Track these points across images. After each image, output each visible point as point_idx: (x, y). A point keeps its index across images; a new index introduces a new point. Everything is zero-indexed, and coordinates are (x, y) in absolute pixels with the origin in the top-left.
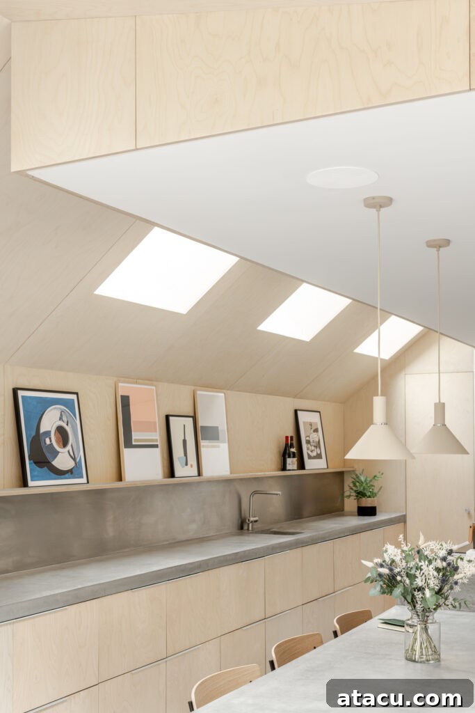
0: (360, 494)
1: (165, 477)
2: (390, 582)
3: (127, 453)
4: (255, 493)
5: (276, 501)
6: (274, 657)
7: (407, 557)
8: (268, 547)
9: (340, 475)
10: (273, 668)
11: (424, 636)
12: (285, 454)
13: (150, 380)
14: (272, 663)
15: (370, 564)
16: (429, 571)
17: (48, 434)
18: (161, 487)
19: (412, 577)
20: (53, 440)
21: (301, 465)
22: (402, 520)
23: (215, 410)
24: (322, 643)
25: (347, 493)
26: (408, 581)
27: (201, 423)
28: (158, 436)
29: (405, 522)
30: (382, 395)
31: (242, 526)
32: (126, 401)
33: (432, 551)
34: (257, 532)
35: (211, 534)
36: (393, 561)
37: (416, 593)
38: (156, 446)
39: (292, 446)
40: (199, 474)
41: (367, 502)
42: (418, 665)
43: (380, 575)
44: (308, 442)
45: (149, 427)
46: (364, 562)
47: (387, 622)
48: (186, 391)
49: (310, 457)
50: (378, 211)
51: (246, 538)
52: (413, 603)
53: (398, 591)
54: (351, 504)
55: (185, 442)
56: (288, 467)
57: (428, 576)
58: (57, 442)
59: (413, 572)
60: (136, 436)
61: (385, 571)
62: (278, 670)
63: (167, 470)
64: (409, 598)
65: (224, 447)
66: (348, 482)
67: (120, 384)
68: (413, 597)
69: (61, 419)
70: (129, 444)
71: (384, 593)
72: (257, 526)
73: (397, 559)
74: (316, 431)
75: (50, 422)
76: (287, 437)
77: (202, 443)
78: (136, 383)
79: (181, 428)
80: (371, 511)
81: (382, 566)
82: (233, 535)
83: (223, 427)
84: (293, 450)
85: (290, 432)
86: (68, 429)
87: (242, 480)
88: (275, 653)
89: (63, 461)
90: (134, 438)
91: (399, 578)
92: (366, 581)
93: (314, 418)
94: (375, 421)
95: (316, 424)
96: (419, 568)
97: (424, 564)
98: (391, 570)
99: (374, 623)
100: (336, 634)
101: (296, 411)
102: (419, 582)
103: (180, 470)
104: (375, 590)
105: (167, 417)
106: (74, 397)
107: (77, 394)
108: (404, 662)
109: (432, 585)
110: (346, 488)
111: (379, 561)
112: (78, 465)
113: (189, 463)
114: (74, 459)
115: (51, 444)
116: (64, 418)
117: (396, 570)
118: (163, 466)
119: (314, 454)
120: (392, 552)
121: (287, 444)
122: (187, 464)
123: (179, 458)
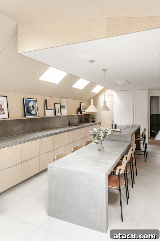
0: (92, 118)
1: (54, 115)
2: (95, 135)
3: (47, 111)
4: (72, 118)
5: (76, 120)
6: (72, 150)
7: (98, 130)
8: (74, 129)
9: (89, 115)
10: (72, 152)
11: (101, 146)
12: (78, 111)
13: (51, 97)
14: (72, 151)
15: (91, 132)
16: (102, 133)
17: (30, 107)
18: (53, 117)
19: (99, 134)
20: (31, 108)
21: (81, 113)
22: (100, 123)
23: (64, 103)
24: (82, 147)
25: (90, 118)
26: (98, 135)
27: (61, 105)
28: (53, 107)
29: (101, 123)
30: (93, 99)
31: (70, 125)
32: (46, 100)
33: (103, 129)
34: (72, 126)
35: (64, 126)
36: (95, 131)
37: (99, 137)
38: (52, 109)
39: (79, 109)
40: (61, 115)
41: (93, 120)
42: (100, 151)
43: (93, 134)
44: (82, 109)
45: (51, 106)
46: (90, 132)
47: (95, 143)
48: (58, 99)
49: (83, 111)
50: (92, 63)
51: (70, 127)
52: (99, 139)
53: (96, 137)
54: (91, 120)
55: (58, 109)
56: (79, 113)
57: (102, 134)
58: (32, 108)
59: (99, 133)
60: (48, 107)
61: (94, 133)
62: (73, 152)
63: (55, 114)
64: (98, 138)
65: (66, 110)
66: (90, 116)
67: (45, 97)
68: (99, 138)
69: (33, 104)
70: (47, 109)
71: (93, 137)
72: (72, 124)
73: (96, 131)
74: (84, 106)
75: (31, 104)
76: (78, 108)
77: (62, 109)
78: (49, 97)
79: (57, 106)
80: (94, 122)
81: (93, 132)
82: (67, 126)
83: (66, 106)
84: (80, 110)
85: (79, 107)
86: (34, 106)
87: (69, 116)
88: (73, 149)
89: (33, 112)
90: (48, 108)
91: (96, 135)
92: (90, 135)
93: (84, 104)
94: (91, 104)
95: (84, 105)
96: (100, 133)
97: (101, 132)
98: (95, 133)
99: (93, 143)
100: (85, 145)
101: (80, 103)
102: (100, 135)
103: (57, 114)
104: (92, 137)
105: (55, 104)
106: (36, 100)
107: (36, 99)
108: (97, 150)
109: (102, 136)
110: (90, 117)
111: (92, 131)
112: (36, 113)
113: (59, 113)
114: (36, 112)
115: (31, 109)
116: (34, 104)
117: (96, 133)
118: (54, 113)
119: (84, 111)
120: (95, 130)
121: (78, 109)
122: (58, 113)
123: (57, 112)
